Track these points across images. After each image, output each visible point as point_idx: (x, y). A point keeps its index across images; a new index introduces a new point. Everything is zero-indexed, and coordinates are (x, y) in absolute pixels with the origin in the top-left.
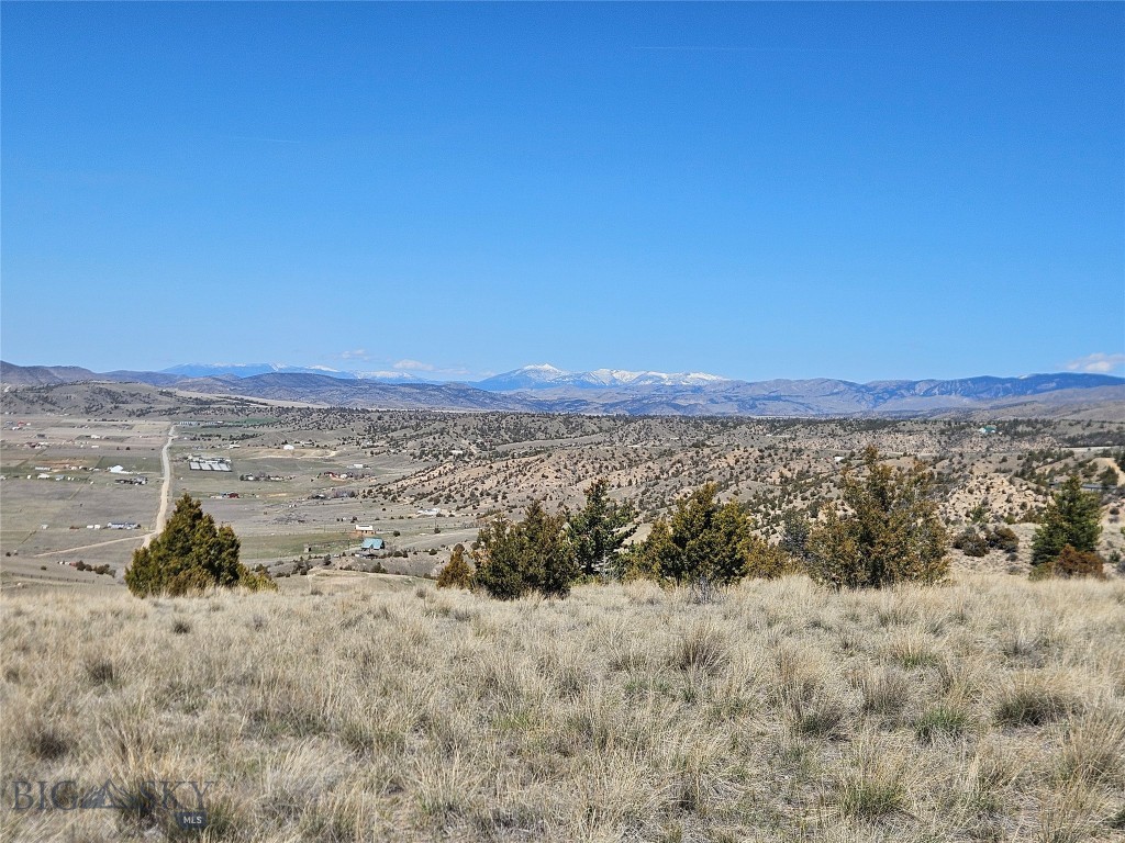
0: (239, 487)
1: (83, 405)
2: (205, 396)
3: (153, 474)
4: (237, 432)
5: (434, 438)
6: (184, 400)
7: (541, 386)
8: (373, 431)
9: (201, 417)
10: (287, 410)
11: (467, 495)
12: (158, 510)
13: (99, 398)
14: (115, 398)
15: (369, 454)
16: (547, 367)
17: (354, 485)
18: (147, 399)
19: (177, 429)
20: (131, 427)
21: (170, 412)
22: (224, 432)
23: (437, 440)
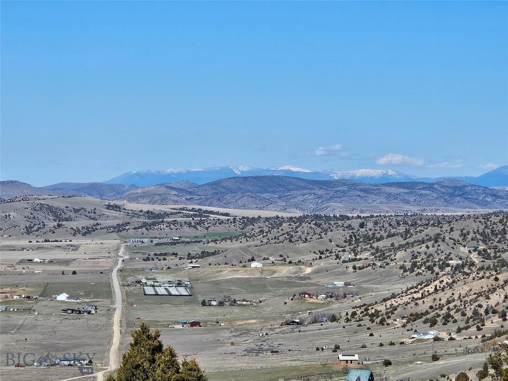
0: (201, 313)
1: (24, 224)
2: (158, 208)
3: (103, 302)
4: (196, 249)
5: (427, 247)
6: (135, 214)
8: (354, 241)
9: (154, 232)
10: (253, 221)
11: (469, 314)
12: (110, 343)
13: (40, 215)
14: (58, 215)
15: (351, 270)
17: (335, 307)
18: (93, 214)
19: (128, 248)
20: (76, 248)
21: (119, 229)
22: (181, 250)
23: (431, 249)
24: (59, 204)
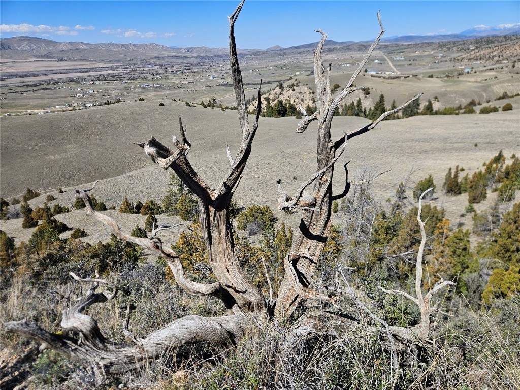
1: (358, 49)
2: (386, 44)
4: (398, 51)
6: (382, 45)
7: (480, 32)
9: (387, 49)
10: (410, 45)
14: (364, 46)
16: (482, 26)
21: (379, 49)
24: (365, 44)
